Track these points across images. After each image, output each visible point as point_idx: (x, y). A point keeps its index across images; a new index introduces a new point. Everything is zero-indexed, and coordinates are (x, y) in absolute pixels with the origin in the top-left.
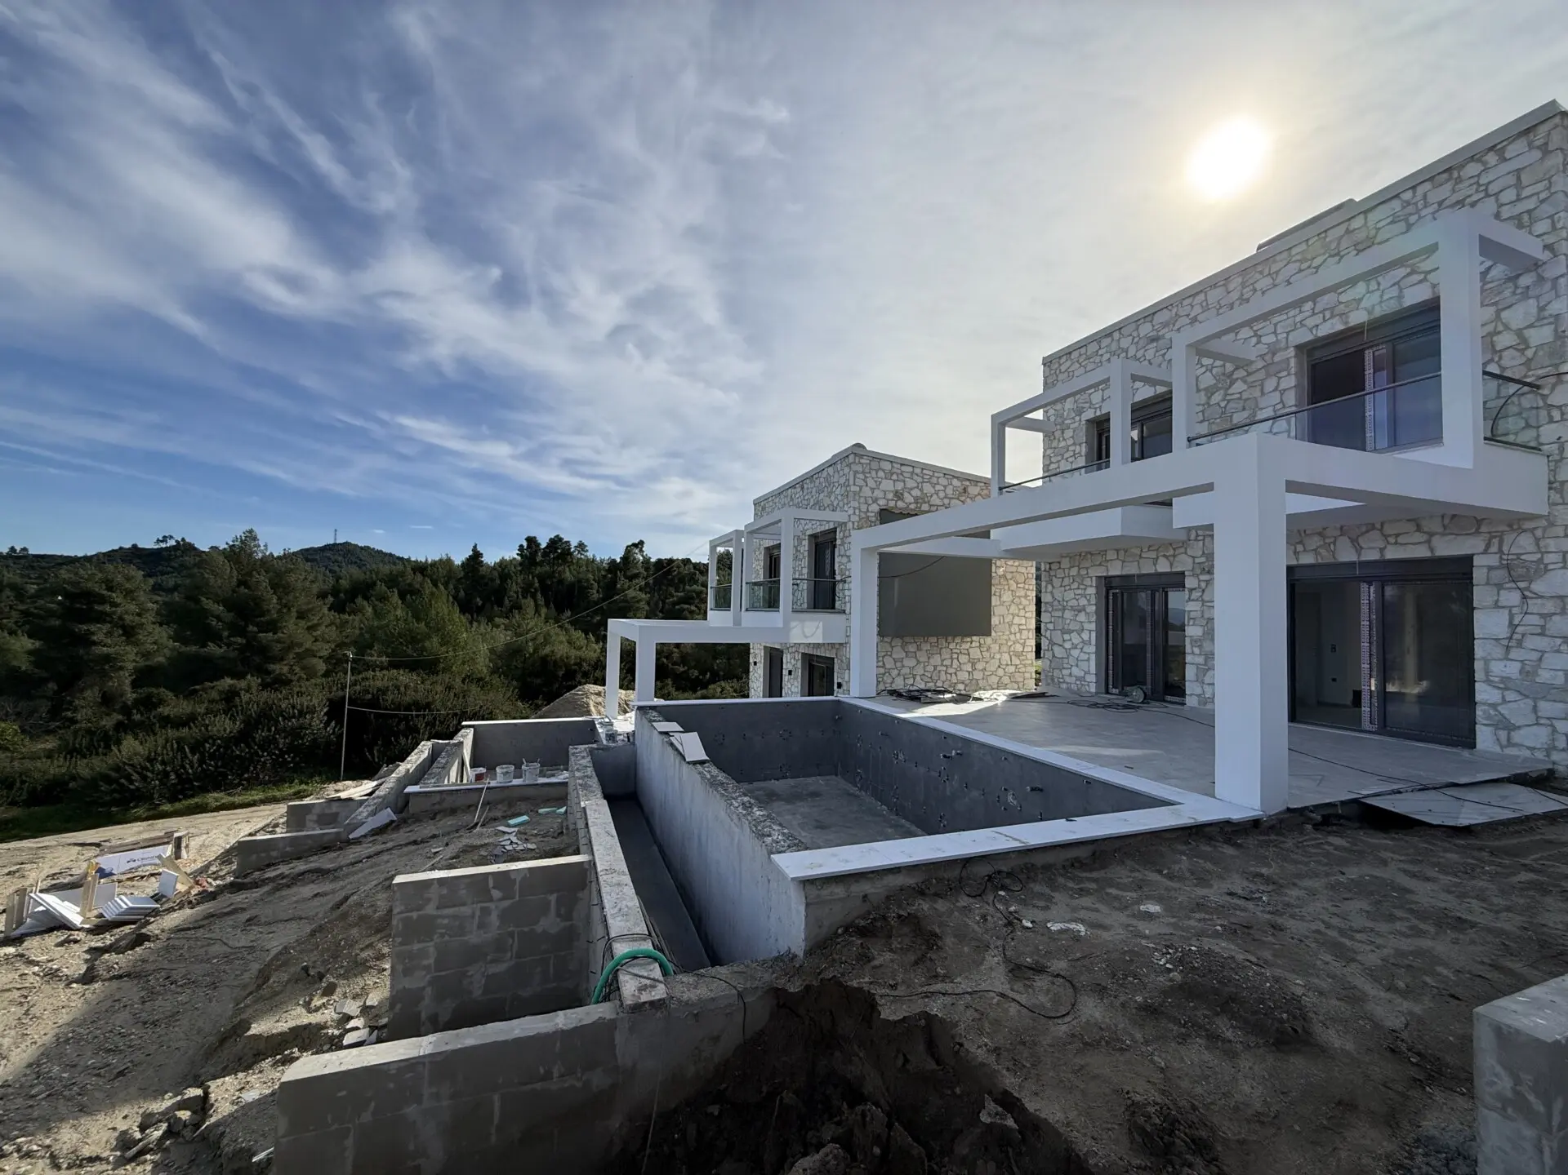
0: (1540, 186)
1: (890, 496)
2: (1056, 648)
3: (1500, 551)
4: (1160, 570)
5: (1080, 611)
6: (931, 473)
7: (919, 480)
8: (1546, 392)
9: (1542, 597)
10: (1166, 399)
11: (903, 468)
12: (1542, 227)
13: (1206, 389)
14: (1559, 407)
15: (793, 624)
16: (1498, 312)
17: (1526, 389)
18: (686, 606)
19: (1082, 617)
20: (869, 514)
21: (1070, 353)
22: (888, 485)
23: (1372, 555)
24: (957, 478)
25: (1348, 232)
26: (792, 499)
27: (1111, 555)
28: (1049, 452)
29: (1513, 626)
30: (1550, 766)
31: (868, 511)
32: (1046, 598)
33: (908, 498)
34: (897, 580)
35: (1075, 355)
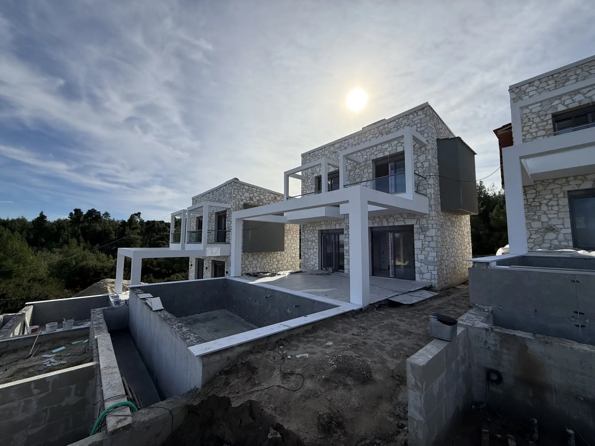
0: (426, 124)
1: (248, 199)
2: (305, 255)
3: (419, 224)
4: (337, 228)
5: (313, 242)
6: (263, 191)
7: (259, 193)
8: (428, 180)
9: (428, 236)
10: (337, 172)
11: (253, 189)
12: (426, 135)
13: (349, 170)
14: (430, 184)
15: (207, 249)
16: (418, 157)
17: (424, 179)
18: (160, 241)
19: (314, 244)
20: (239, 205)
21: (310, 153)
22: (247, 195)
23: (391, 224)
24: (273, 193)
25: (384, 128)
26: (208, 198)
27: (323, 223)
28: (303, 186)
29: (423, 245)
30: (431, 284)
31: (239, 204)
32: (302, 237)
33: (255, 200)
34: (250, 231)
35: (311, 154)
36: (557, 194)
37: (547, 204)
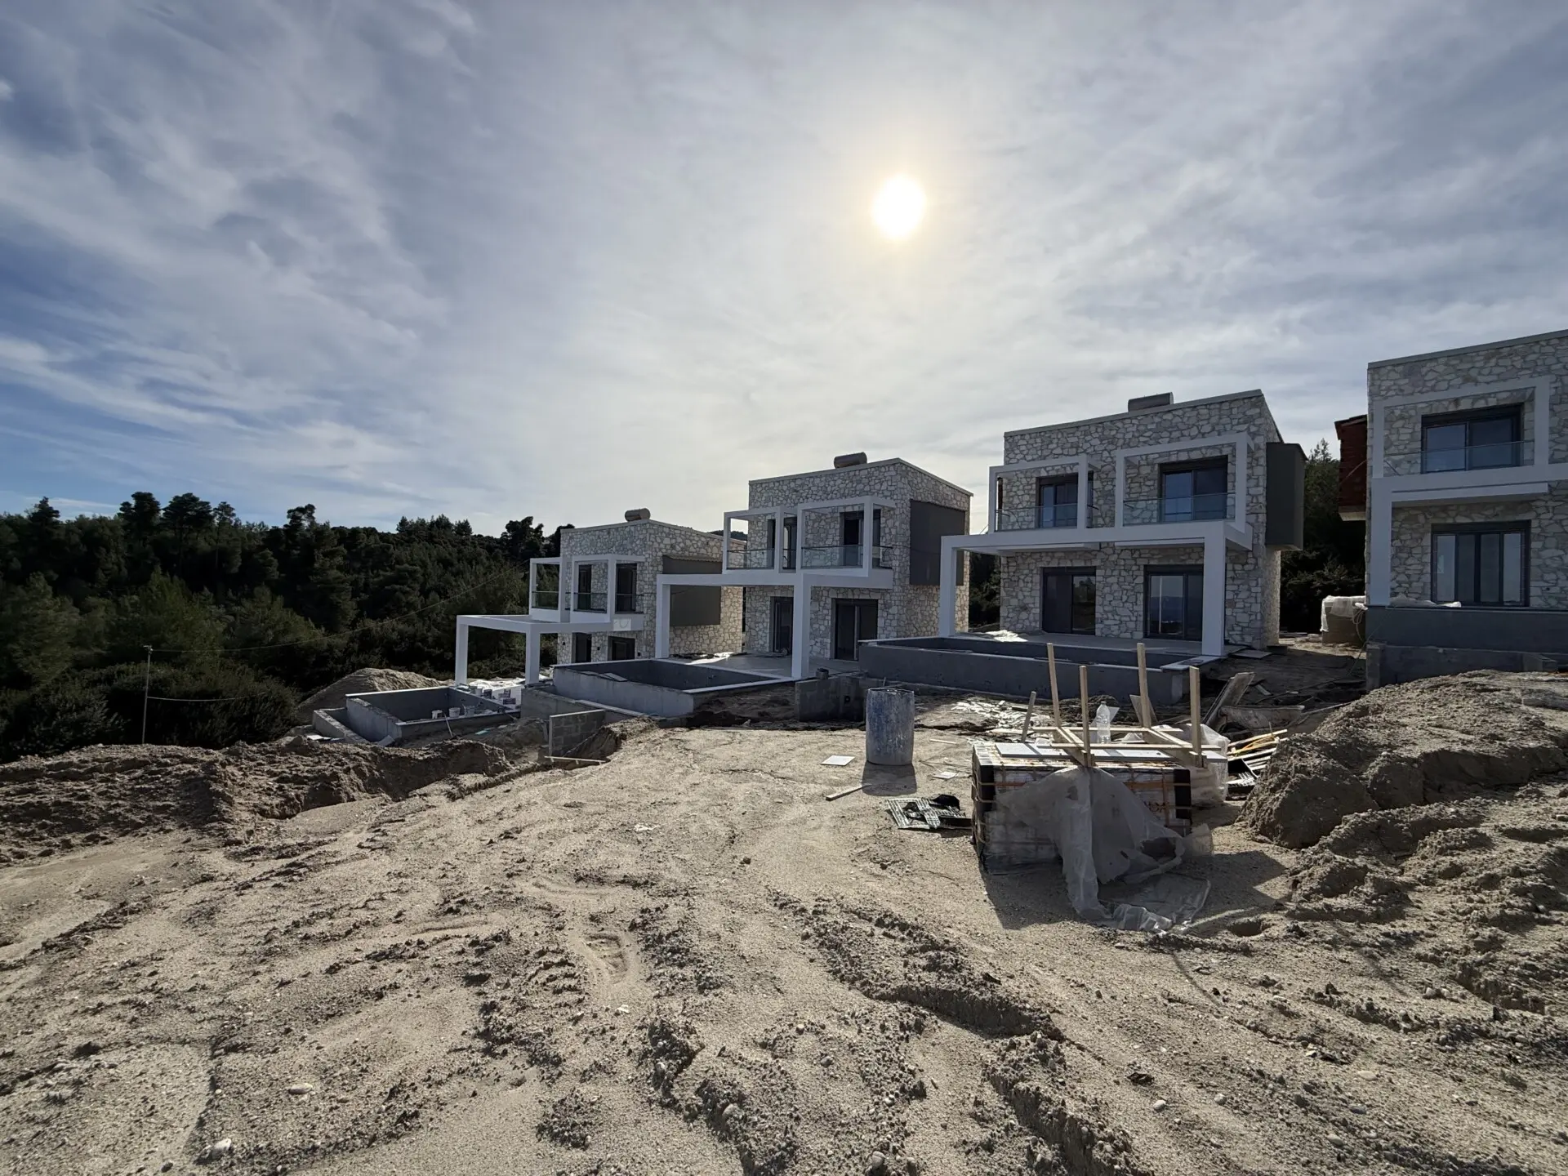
2: (752, 630)
3: (883, 600)
5: (763, 613)
6: (690, 533)
7: (684, 537)
9: (890, 614)
11: (676, 531)
15: (615, 620)
19: (764, 616)
20: (657, 558)
21: (761, 483)
22: (667, 541)
23: (857, 597)
31: (656, 555)
33: (678, 548)
35: (763, 485)
36: (1032, 570)
37: (1024, 580)
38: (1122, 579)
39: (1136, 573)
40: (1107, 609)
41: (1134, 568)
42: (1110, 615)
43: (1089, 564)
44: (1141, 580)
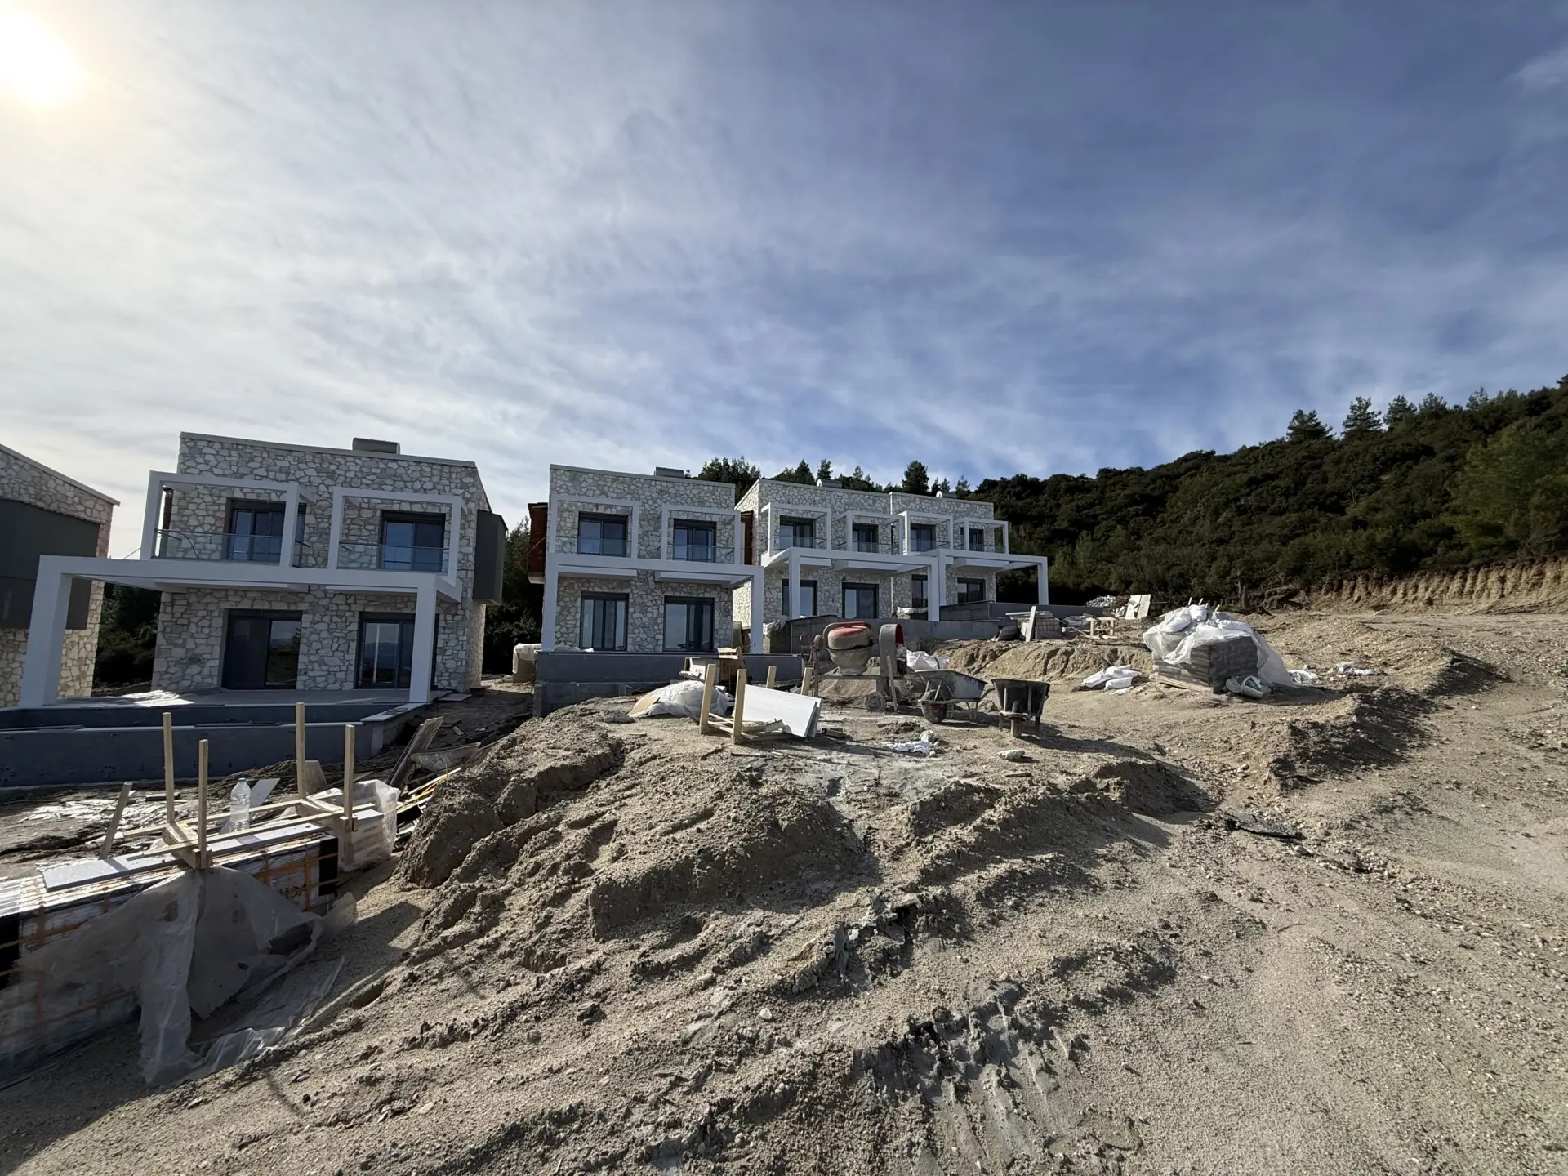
36: (212, 611)
37: (197, 624)
38: (333, 626)
39: (350, 620)
40: (312, 658)
41: (348, 614)
42: (316, 665)
43: (293, 608)
44: (354, 627)
